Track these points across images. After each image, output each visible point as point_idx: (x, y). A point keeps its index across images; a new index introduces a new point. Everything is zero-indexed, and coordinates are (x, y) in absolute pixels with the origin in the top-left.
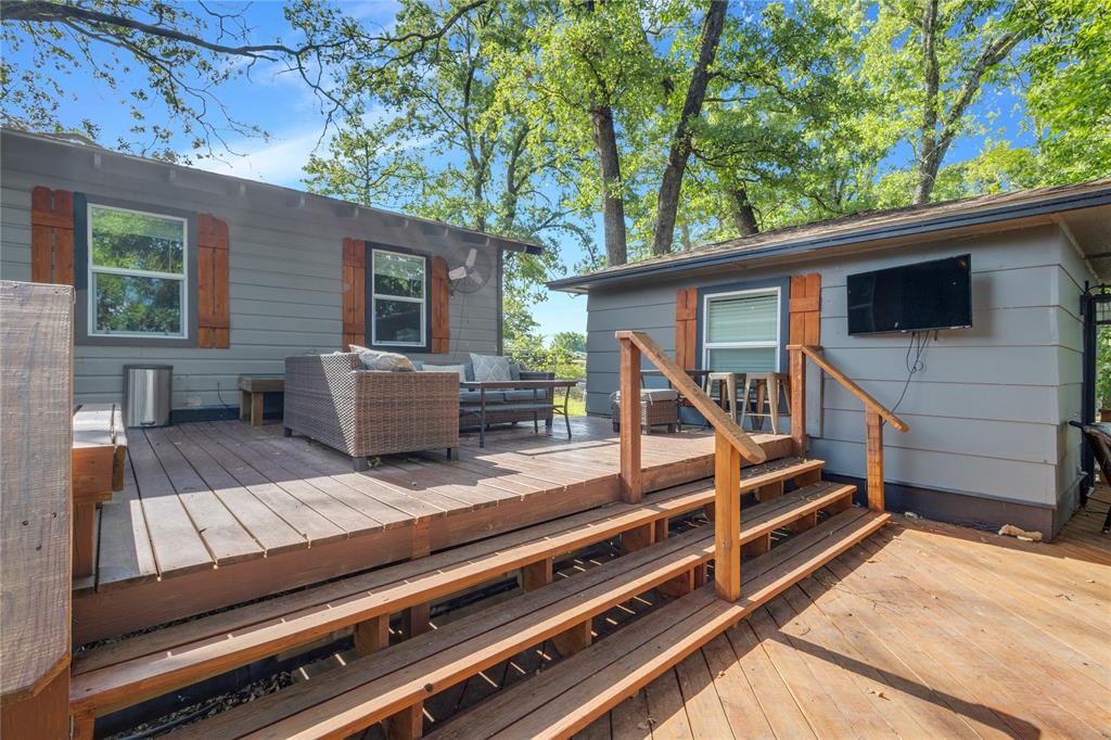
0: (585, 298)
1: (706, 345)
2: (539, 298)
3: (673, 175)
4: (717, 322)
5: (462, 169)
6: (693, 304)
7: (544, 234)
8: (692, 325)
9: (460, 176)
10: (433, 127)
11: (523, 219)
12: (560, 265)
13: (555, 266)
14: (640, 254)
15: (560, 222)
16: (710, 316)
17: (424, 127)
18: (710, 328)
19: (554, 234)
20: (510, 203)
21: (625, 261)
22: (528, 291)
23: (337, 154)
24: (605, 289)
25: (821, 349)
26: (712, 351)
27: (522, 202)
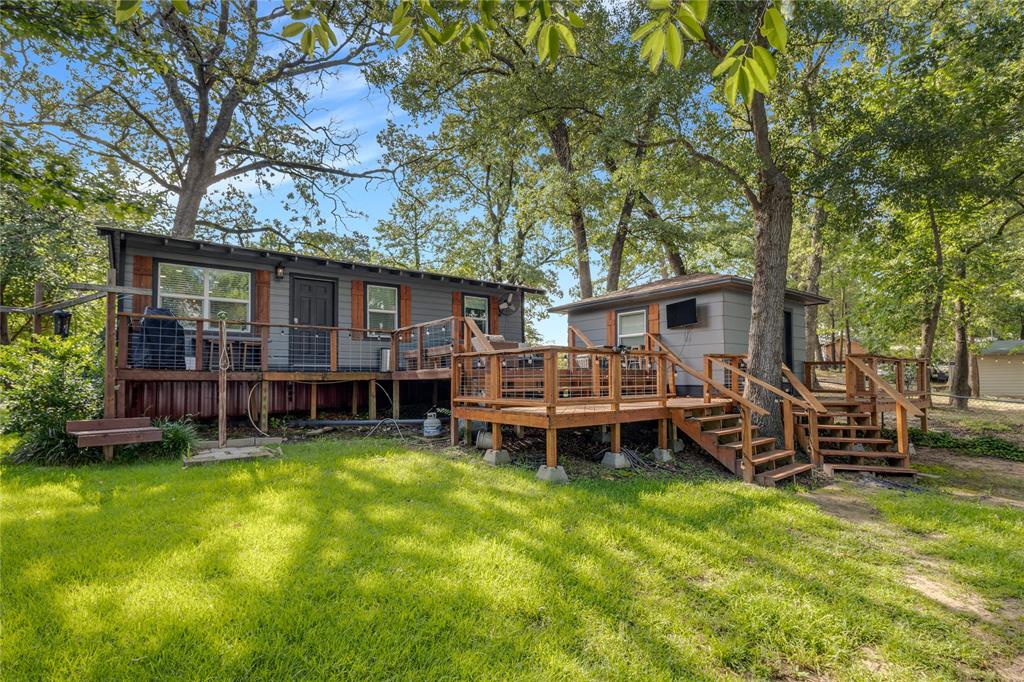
0: (566, 316)
1: (619, 336)
2: (542, 316)
3: (618, 245)
4: (625, 325)
5: (483, 220)
6: (613, 318)
7: (544, 268)
8: (614, 327)
9: (480, 225)
10: (462, 192)
11: (528, 258)
12: (558, 290)
13: (555, 291)
14: (601, 292)
15: (558, 258)
16: (621, 322)
17: (455, 192)
18: (621, 329)
19: (553, 268)
20: (520, 248)
21: (590, 296)
22: (534, 311)
23: (395, 216)
24: (576, 312)
25: (659, 335)
26: (622, 339)
27: (528, 244)
